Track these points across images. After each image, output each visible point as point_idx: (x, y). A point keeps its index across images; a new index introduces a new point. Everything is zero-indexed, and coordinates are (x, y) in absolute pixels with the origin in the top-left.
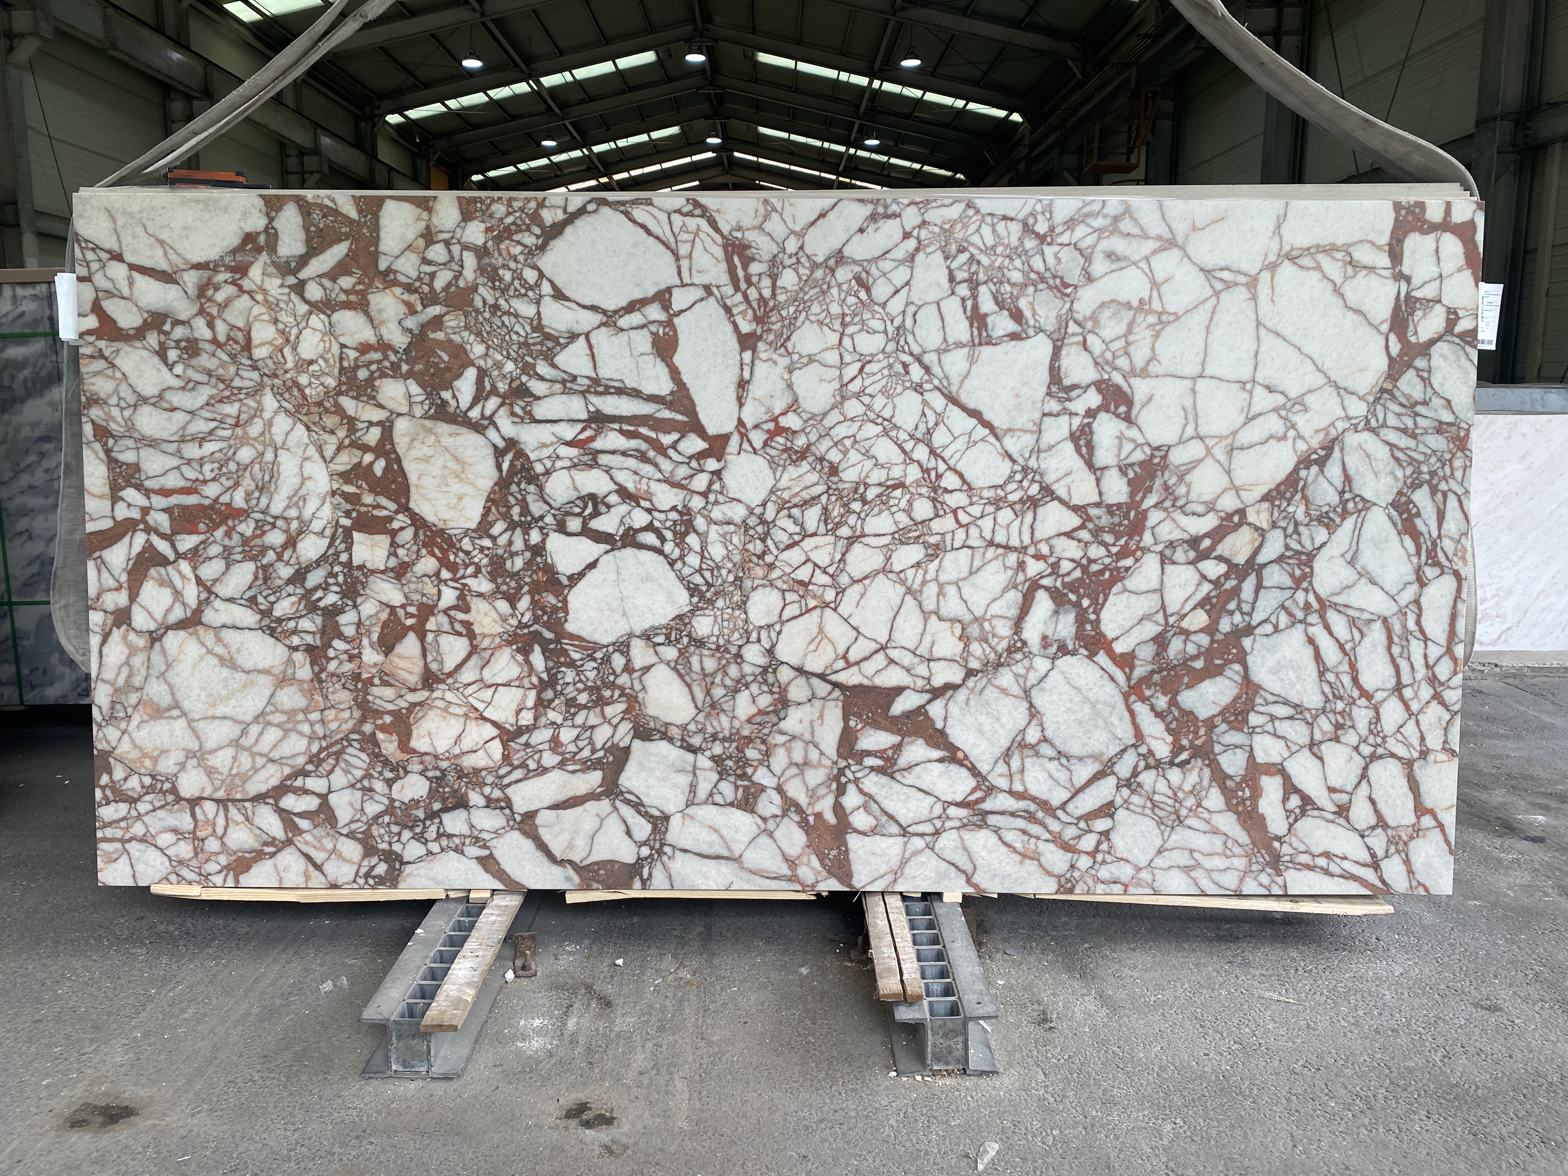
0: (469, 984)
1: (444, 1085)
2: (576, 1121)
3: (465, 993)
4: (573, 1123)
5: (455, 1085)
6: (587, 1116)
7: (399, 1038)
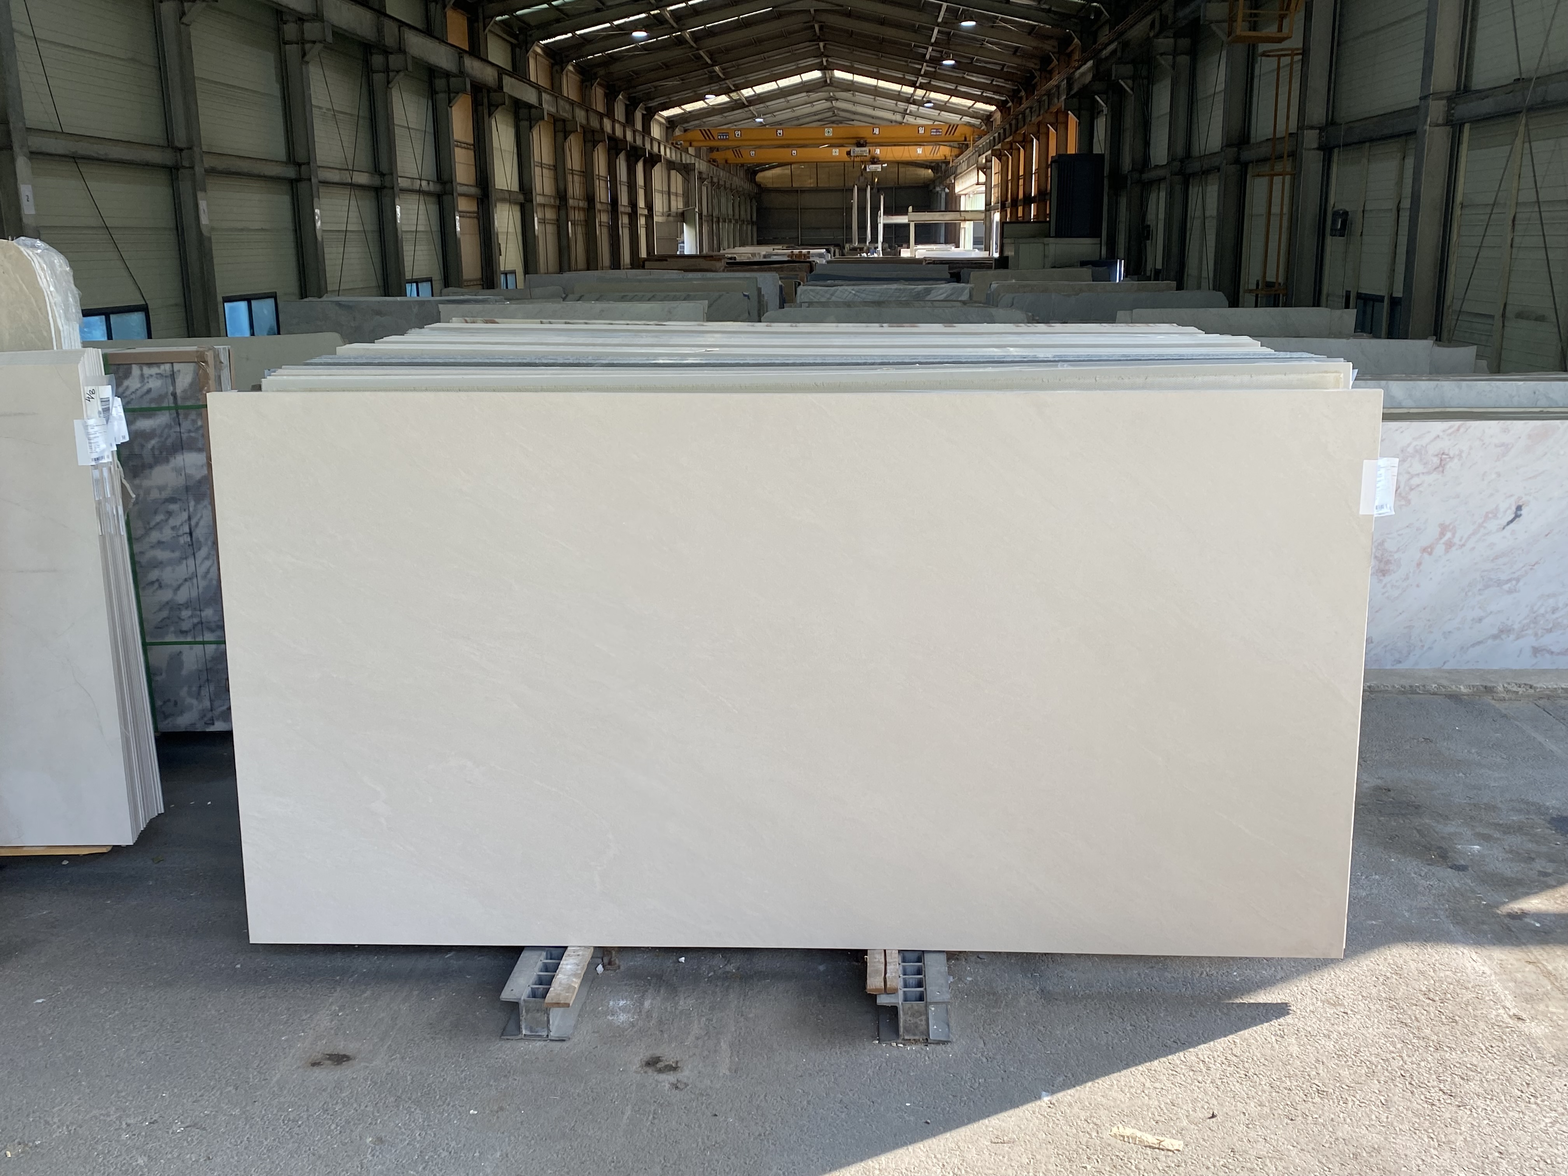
0: (575, 975)
1: (559, 1044)
2: (653, 1068)
3: (573, 981)
4: (650, 1071)
5: (565, 1045)
6: (660, 1065)
7: (527, 1012)
